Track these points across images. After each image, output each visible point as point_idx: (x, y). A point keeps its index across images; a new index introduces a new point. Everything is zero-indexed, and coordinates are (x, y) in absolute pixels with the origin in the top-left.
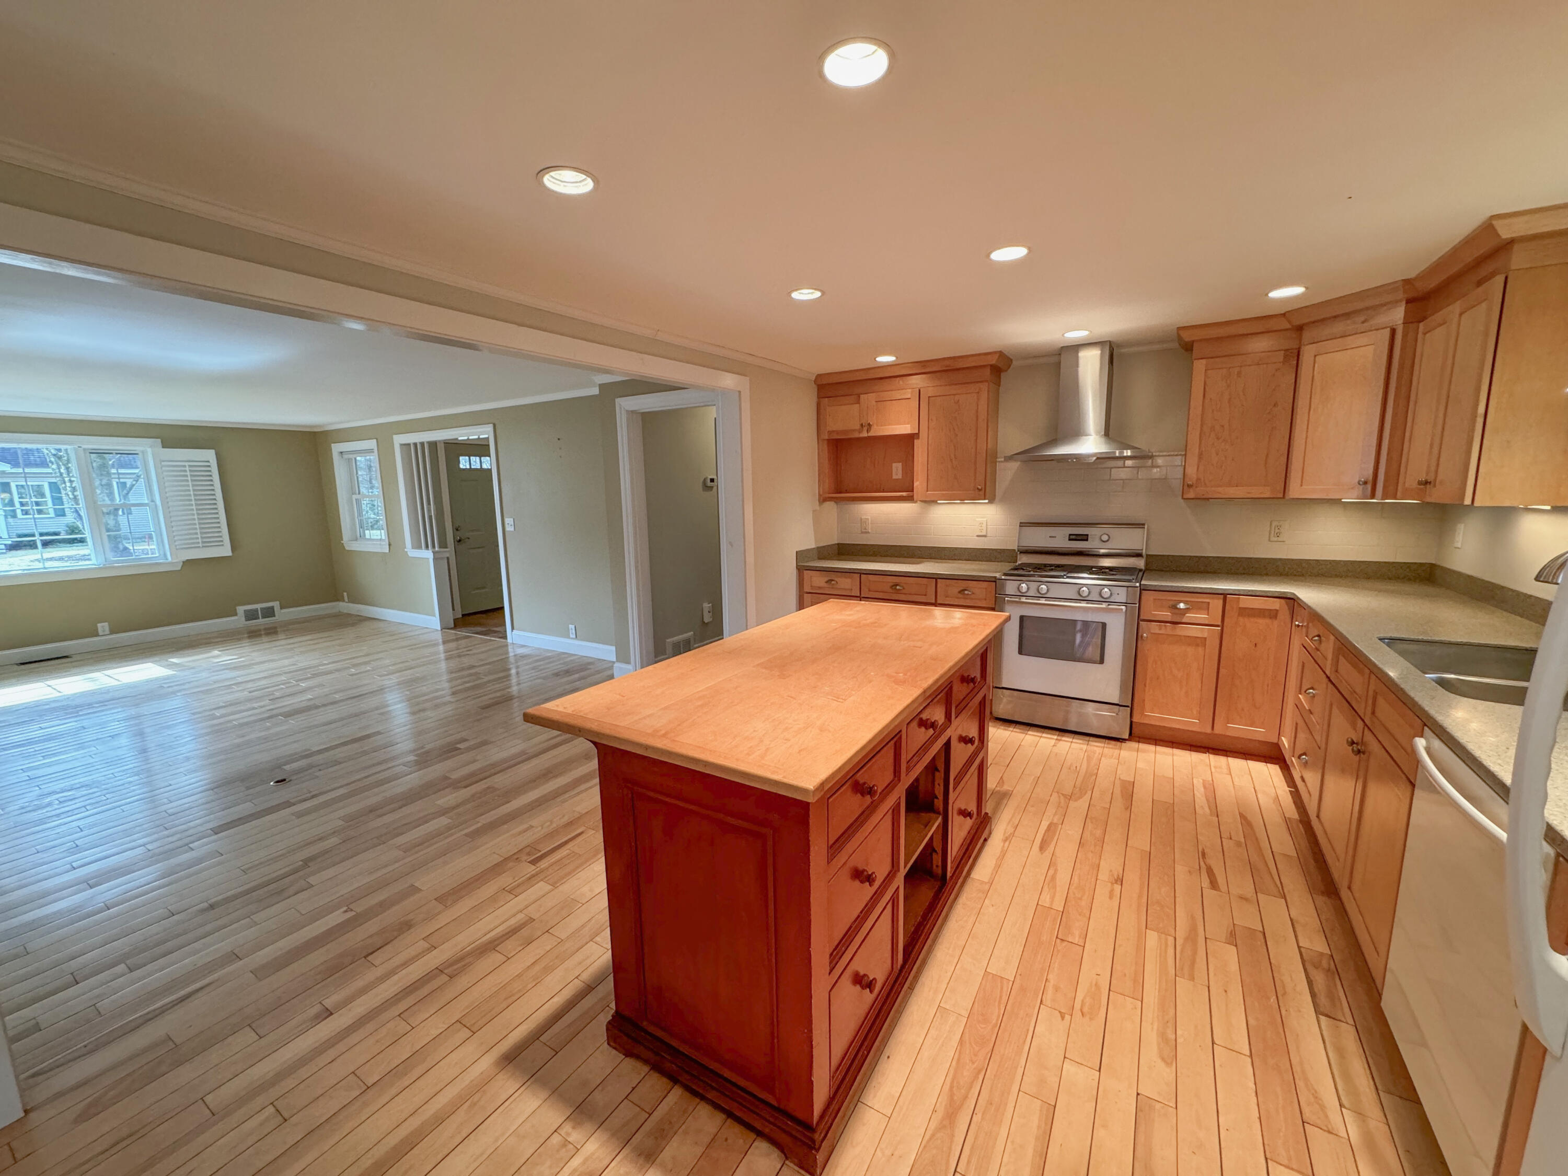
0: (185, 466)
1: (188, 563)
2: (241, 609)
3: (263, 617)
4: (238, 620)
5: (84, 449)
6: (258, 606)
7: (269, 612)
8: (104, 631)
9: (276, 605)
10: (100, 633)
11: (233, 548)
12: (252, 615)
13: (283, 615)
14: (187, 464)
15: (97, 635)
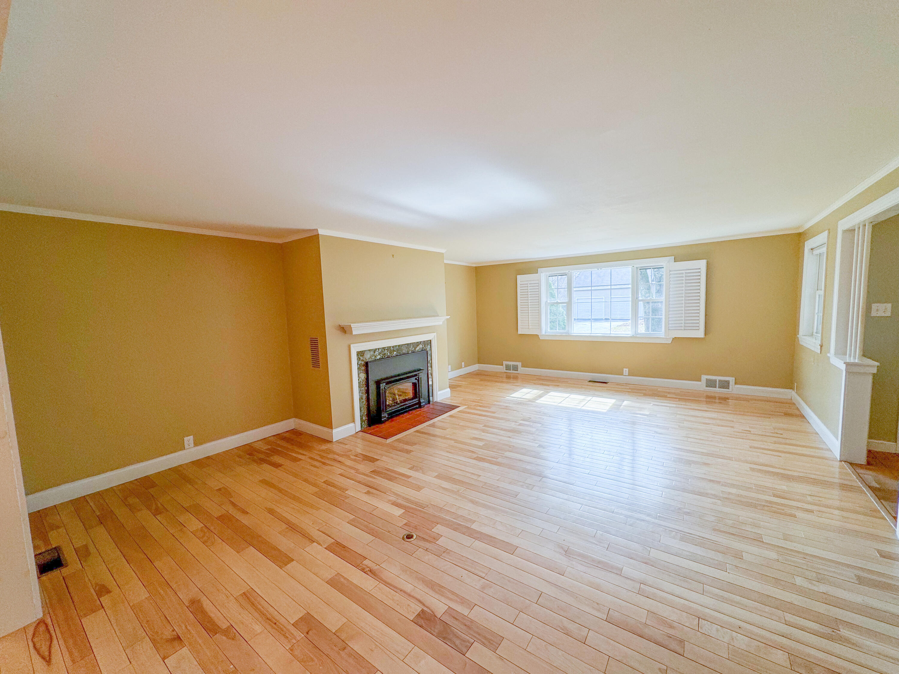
0: (683, 273)
1: (675, 339)
2: (704, 378)
3: (720, 387)
4: (700, 386)
5: (637, 268)
6: (718, 378)
7: (725, 385)
8: (626, 373)
9: (732, 380)
10: (624, 374)
11: (706, 333)
12: (711, 384)
13: (735, 389)
14: (684, 272)
15: (622, 374)
